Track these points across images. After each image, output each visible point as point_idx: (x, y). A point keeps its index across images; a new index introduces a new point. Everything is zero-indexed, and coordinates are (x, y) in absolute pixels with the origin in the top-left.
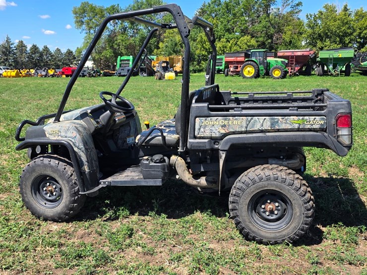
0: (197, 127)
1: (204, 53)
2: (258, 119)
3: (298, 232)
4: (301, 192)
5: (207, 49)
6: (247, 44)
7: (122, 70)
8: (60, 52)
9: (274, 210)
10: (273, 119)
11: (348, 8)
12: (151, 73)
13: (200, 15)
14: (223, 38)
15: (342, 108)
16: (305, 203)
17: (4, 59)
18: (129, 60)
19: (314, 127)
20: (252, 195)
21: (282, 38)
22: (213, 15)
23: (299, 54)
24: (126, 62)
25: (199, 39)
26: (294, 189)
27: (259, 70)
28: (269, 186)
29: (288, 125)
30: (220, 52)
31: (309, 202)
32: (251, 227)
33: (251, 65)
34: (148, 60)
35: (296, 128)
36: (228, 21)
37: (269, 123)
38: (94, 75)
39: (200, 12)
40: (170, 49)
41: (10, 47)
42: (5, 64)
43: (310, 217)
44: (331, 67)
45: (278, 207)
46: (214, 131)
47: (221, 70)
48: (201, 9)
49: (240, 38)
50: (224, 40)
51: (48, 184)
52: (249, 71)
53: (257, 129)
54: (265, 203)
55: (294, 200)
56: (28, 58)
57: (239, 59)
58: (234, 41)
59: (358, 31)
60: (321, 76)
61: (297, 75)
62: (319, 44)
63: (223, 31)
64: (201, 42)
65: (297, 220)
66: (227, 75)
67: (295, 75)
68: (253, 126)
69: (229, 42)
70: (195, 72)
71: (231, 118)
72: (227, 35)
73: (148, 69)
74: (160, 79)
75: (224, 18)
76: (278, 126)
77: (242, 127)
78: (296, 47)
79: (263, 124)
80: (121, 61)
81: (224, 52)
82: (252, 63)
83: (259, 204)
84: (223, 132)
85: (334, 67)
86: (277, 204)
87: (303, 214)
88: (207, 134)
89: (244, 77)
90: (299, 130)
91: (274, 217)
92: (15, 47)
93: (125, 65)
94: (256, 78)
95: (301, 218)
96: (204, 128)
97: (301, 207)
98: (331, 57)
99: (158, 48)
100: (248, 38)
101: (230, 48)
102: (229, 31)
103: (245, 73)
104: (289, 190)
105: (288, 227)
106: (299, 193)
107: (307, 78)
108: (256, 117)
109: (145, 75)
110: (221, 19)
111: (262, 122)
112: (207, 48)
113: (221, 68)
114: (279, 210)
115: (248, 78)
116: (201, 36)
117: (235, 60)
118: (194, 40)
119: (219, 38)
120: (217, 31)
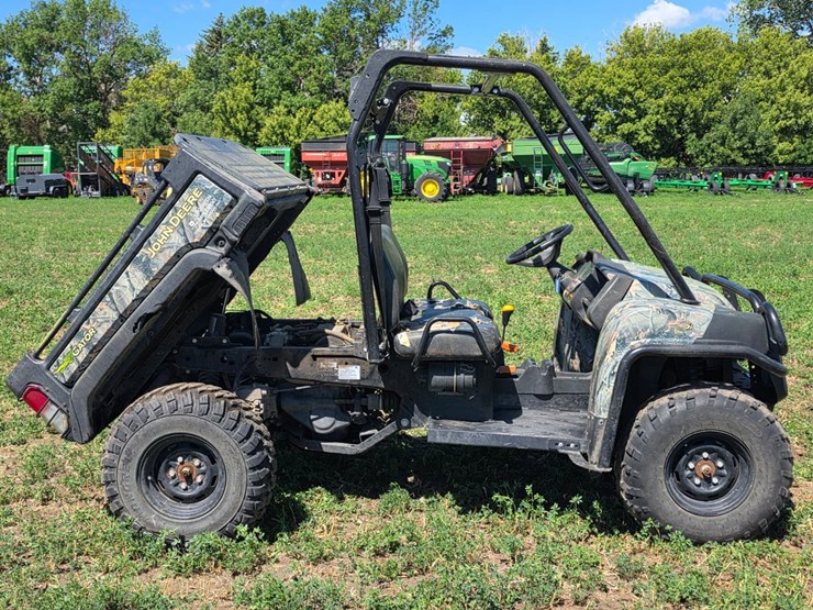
6: (336, 121)
7: (28, 181)
11: (550, 45)
12: (111, 188)
13: (212, 47)
14: (278, 104)
18: (42, 156)
21: (415, 107)
23: (471, 146)
24: (33, 161)
25: (217, 104)
30: (274, 138)
34: (102, 156)
36: (290, 65)
39: (210, 39)
40: (142, 129)
44: (538, 175)
48: (214, 31)
49: (320, 105)
50: (282, 109)
57: (337, 156)
58: (307, 111)
59: (577, 97)
60: (518, 194)
61: (470, 194)
62: (499, 124)
63: (277, 86)
64: (224, 113)
67: (464, 193)
69: (295, 116)
72: (286, 97)
73: (102, 178)
75: (276, 56)
78: (448, 130)
80: (18, 157)
81: (283, 137)
85: (546, 177)
93: (28, 169)
98: (539, 153)
100: (339, 106)
101: (298, 129)
102: (291, 88)
107: (490, 200)
109: (96, 193)
110: (271, 59)
112: (241, 127)
116: (223, 98)
117: (327, 159)
118: (206, 109)
119: (268, 105)
120: (260, 88)
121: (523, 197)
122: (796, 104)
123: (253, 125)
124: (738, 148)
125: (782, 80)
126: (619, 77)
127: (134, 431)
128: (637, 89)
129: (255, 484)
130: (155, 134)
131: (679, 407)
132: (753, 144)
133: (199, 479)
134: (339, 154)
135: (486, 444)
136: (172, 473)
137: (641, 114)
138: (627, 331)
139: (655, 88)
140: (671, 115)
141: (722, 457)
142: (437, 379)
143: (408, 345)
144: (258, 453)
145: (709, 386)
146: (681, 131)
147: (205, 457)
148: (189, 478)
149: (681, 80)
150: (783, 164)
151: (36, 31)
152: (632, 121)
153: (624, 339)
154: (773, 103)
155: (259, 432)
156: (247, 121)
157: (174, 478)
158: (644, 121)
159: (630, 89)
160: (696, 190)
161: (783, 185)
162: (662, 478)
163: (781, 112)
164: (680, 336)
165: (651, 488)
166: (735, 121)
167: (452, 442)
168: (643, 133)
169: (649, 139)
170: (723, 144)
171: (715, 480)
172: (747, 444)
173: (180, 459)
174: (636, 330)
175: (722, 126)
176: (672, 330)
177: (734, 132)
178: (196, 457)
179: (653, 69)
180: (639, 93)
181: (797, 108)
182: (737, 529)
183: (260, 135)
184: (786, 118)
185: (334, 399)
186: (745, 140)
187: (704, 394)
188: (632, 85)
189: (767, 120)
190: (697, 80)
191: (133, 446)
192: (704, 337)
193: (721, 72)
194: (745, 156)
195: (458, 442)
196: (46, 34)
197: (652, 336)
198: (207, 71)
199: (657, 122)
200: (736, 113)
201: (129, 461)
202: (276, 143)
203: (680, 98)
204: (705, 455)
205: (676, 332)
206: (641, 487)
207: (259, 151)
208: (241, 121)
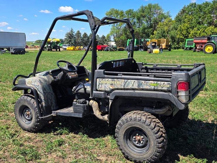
0: (98, 84)
1: (181, 37)
2: (131, 81)
3: (153, 157)
4: (155, 131)
5: (184, 35)
6: (211, 31)
8: (99, 37)
9: (141, 140)
10: (139, 82)
12: (146, 49)
13: (182, 14)
15: (181, 77)
16: (158, 138)
17: (69, 41)
19: (164, 88)
20: (126, 129)
22: (190, 13)
25: (179, 28)
26: (150, 128)
27: (216, 49)
28: (136, 124)
29: (148, 86)
30: (193, 36)
31: (160, 138)
32: (126, 149)
33: (210, 45)
34: (145, 41)
35: (153, 88)
36: (200, 17)
37: (137, 85)
38: (113, 50)
39: (181, 12)
40: (160, 35)
41: (72, 34)
42: (70, 43)
43: (160, 148)
45: (143, 138)
46: (107, 87)
47: (192, 48)
48: (183, 10)
49: (207, 27)
50: (196, 29)
51: (27, 110)
52: (209, 49)
53: (130, 87)
54: (135, 135)
55: (150, 135)
56: (81, 40)
57: (203, 41)
58: (203, 29)
63: (196, 23)
64: (180, 30)
65: (152, 149)
66: (195, 51)
68: (127, 86)
69: (199, 30)
70: (175, 49)
71: (116, 80)
72: (198, 26)
73: (144, 46)
74: (150, 53)
75: (197, 15)
76: (142, 86)
77: (122, 85)
79: (133, 85)
80: (129, 42)
81: (195, 36)
82: (211, 44)
83: (132, 136)
84: (111, 88)
86: (142, 137)
87: (156, 145)
88: (103, 89)
89: (206, 53)
90: (154, 90)
91: (141, 145)
92: (75, 34)
94: (214, 53)
95: (154, 148)
96: (101, 85)
97: (154, 141)
99: (153, 34)
100: (213, 27)
101: (200, 34)
102: (199, 23)
103: (206, 50)
104: (147, 128)
105: (147, 153)
106: (153, 131)
108: (130, 80)
109: (143, 50)
110: (195, 16)
111: (133, 83)
113: (192, 46)
114: (143, 141)
115: (208, 53)
116: (181, 27)
117: (201, 42)
118: (176, 29)
119: (193, 28)
120: (191, 24)
123: (188, 33)
130: (163, 36)
151: (140, 13)
156: (186, 32)
183: (190, 35)
196: (142, 13)
198: (179, 20)
202: (193, 38)
207: (187, 40)
208: (184, 32)
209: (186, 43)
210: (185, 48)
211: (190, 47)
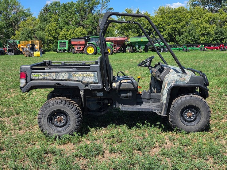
1: (51, 38)
5: (53, 36)
6: (80, 33)
11: (139, 11)
12: (16, 53)
13: (45, 12)
14: (64, 28)
23: (119, 39)
25: (46, 29)
27: (96, 49)
34: (14, 43)
36: (67, 17)
39: (44, 10)
40: (25, 36)
44: (137, 47)
47: (66, 50)
48: (45, 8)
49: (76, 28)
50: (65, 30)
52: (90, 51)
57: (81, 43)
58: (72, 30)
59: (147, 25)
60: (132, 52)
61: (119, 52)
62: (126, 33)
63: (63, 23)
64: (49, 31)
66: (74, 53)
67: (117, 52)
69: (69, 32)
72: (66, 26)
73: (14, 49)
75: (63, 15)
78: (112, 35)
81: (66, 37)
82: (92, 45)
85: (139, 47)
89: (88, 54)
94: (95, 54)
98: (137, 41)
100: (81, 28)
101: (70, 35)
102: (67, 24)
103: (88, 51)
107: (124, 54)
109: (13, 54)
110: (62, 16)
113: (65, 48)
115: (90, 54)
116: (48, 27)
117: (79, 43)
118: (44, 30)
119: (61, 28)
120: (59, 24)
121: (133, 53)
122: (206, 27)
123: (57, 34)
124: (190, 39)
125: (202, 21)
126: (158, 20)
127: (46, 109)
128: (163, 23)
129: (78, 122)
130: (29, 37)
131: (183, 99)
132: (194, 38)
133: (63, 121)
134: (82, 42)
135: (136, 110)
136: (56, 120)
137: (164, 30)
138: (170, 81)
139: (168, 23)
140: (172, 30)
141: (193, 112)
142: (123, 95)
143: (115, 86)
144: (78, 114)
145: (190, 94)
146: (175, 35)
147: (64, 116)
148: (60, 121)
149: (175, 21)
150: (202, 43)
152: (162, 32)
153: (169, 83)
154: (199, 27)
155: (78, 109)
156: (55, 33)
157: (56, 121)
158: (165, 32)
159: (161, 23)
160: (180, 51)
161: (203, 49)
162: (179, 117)
163: (201, 29)
164: (183, 82)
165: (177, 119)
166: (189, 32)
167: (127, 110)
168: (165, 35)
169: (167, 37)
170: (186, 38)
171: (192, 117)
172: (200, 108)
173: (58, 116)
174: (172, 81)
175: (186, 33)
176: (181, 80)
177: (189, 35)
178: (62, 116)
179: (167, 18)
180: (164, 25)
181: (206, 28)
182: (197, 129)
183: (59, 37)
184: (203, 31)
185: (96, 101)
186: (192, 37)
187: (189, 96)
188: (162, 22)
189: (198, 32)
190: (179, 21)
191: (46, 113)
192: (189, 82)
193: (186, 18)
194: (192, 41)
195: (128, 110)
197: (176, 82)
198: (44, 19)
199: (169, 32)
200: (190, 30)
201: (45, 117)
202: (64, 39)
203: (175, 26)
204: (190, 111)
205: (182, 81)
206: (174, 119)
207: (59, 41)
208: (53, 33)
209: (59, 44)
210: (58, 50)
211: (64, 49)
